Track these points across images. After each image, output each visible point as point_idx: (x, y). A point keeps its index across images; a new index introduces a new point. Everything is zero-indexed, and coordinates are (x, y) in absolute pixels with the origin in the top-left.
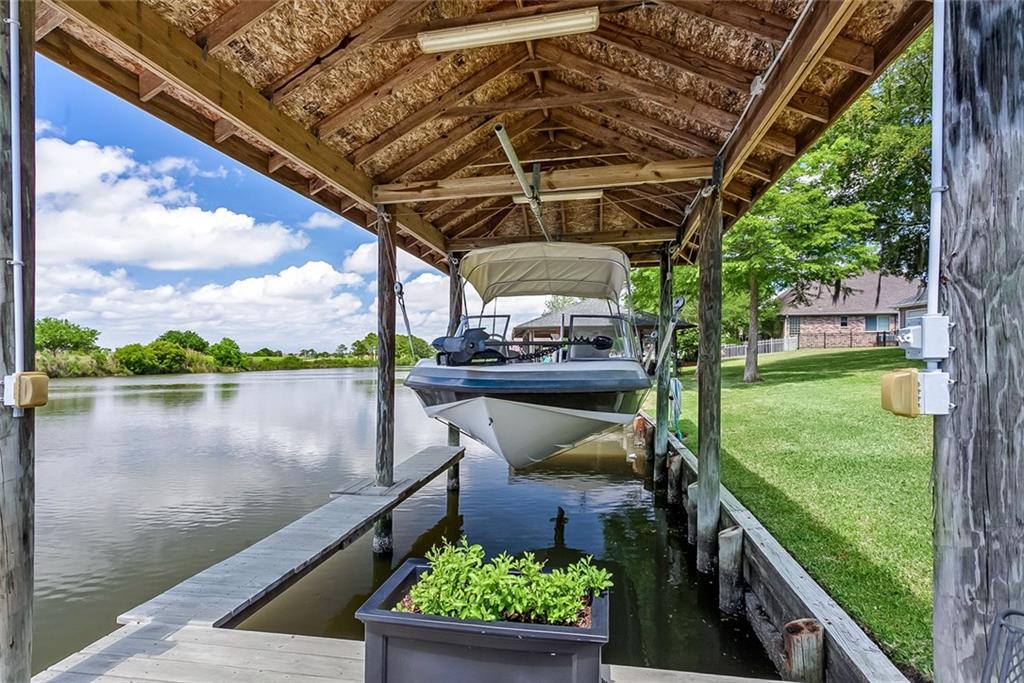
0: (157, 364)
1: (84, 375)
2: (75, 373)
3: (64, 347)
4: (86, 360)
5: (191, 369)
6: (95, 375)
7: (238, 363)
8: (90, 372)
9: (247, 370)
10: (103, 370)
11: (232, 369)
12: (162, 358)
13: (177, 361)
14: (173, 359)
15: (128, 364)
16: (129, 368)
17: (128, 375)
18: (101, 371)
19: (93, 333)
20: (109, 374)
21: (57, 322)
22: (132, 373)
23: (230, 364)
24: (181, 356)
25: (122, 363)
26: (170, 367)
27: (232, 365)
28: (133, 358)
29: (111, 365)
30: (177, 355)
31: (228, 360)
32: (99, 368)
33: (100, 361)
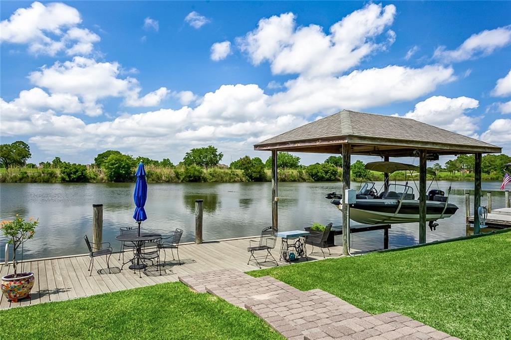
0: (324, 175)
1: (294, 181)
2: (291, 180)
3: (287, 166)
4: (295, 172)
6: (299, 181)
8: (297, 179)
10: (302, 178)
12: (326, 172)
13: (333, 174)
14: (332, 173)
15: (312, 176)
16: (312, 178)
17: (312, 182)
18: (301, 179)
19: (297, 159)
20: (304, 180)
22: (314, 180)
24: (335, 172)
25: (309, 175)
26: (330, 177)
27: (361, 177)
28: (314, 171)
29: (305, 176)
30: (334, 171)
31: (359, 173)
32: (300, 177)
33: (300, 173)
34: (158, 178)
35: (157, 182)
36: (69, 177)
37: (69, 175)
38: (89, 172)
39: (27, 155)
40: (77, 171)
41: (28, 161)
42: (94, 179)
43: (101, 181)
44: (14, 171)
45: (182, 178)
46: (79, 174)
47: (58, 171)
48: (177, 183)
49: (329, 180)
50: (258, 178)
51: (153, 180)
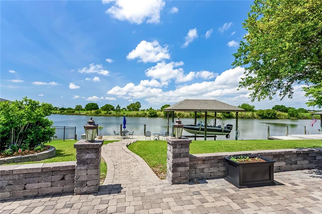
0: (267, 116)
1: (249, 118)
2: (247, 118)
4: (249, 114)
5: (279, 117)
7: (296, 116)
8: (250, 117)
9: (301, 119)
11: (294, 118)
12: (269, 114)
13: (273, 115)
15: (260, 115)
18: (253, 118)
19: (253, 107)
20: (255, 118)
21: (246, 104)
22: (261, 118)
23: (293, 116)
25: (258, 115)
26: (271, 117)
27: (294, 117)
28: (261, 113)
29: (256, 116)
30: (274, 113)
31: (293, 115)
32: (252, 116)
33: (253, 114)
34: (183, 116)
35: (182, 118)
36: (151, 115)
37: (151, 114)
38: (158, 113)
39: (140, 107)
40: (153, 113)
41: (140, 109)
42: (159, 116)
43: (161, 117)
44: (135, 113)
45: (192, 116)
46: (154, 114)
47: (148, 113)
48: (190, 118)
49: (271, 118)
50: (228, 116)
51: (181, 117)
